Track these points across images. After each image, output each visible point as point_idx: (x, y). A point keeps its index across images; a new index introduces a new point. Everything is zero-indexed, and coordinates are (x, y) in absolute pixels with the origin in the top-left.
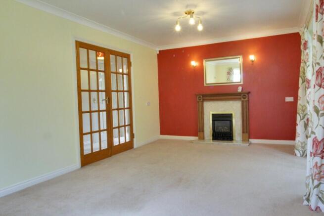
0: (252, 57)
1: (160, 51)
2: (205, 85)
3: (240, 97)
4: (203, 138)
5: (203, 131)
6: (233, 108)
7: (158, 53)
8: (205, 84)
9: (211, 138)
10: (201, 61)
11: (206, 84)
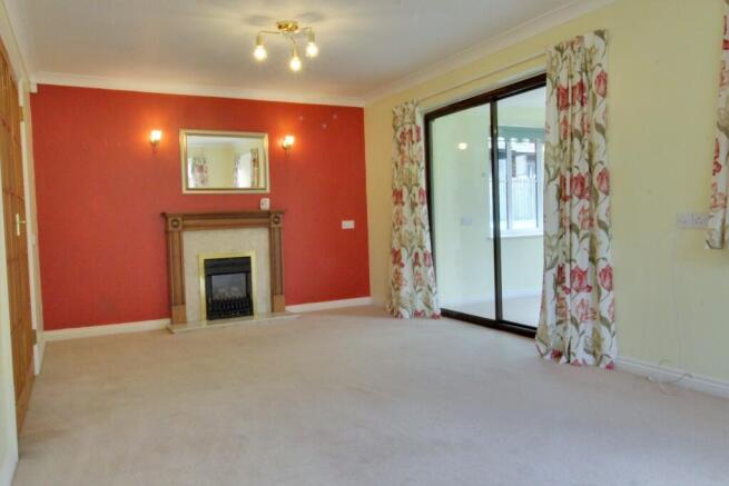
0: (289, 141)
1: (40, 86)
2: (185, 192)
3: (266, 220)
4: (184, 321)
5: (183, 303)
6: (252, 244)
7: (34, 90)
8: (184, 188)
9: (204, 315)
10: (173, 131)
11: (188, 189)
